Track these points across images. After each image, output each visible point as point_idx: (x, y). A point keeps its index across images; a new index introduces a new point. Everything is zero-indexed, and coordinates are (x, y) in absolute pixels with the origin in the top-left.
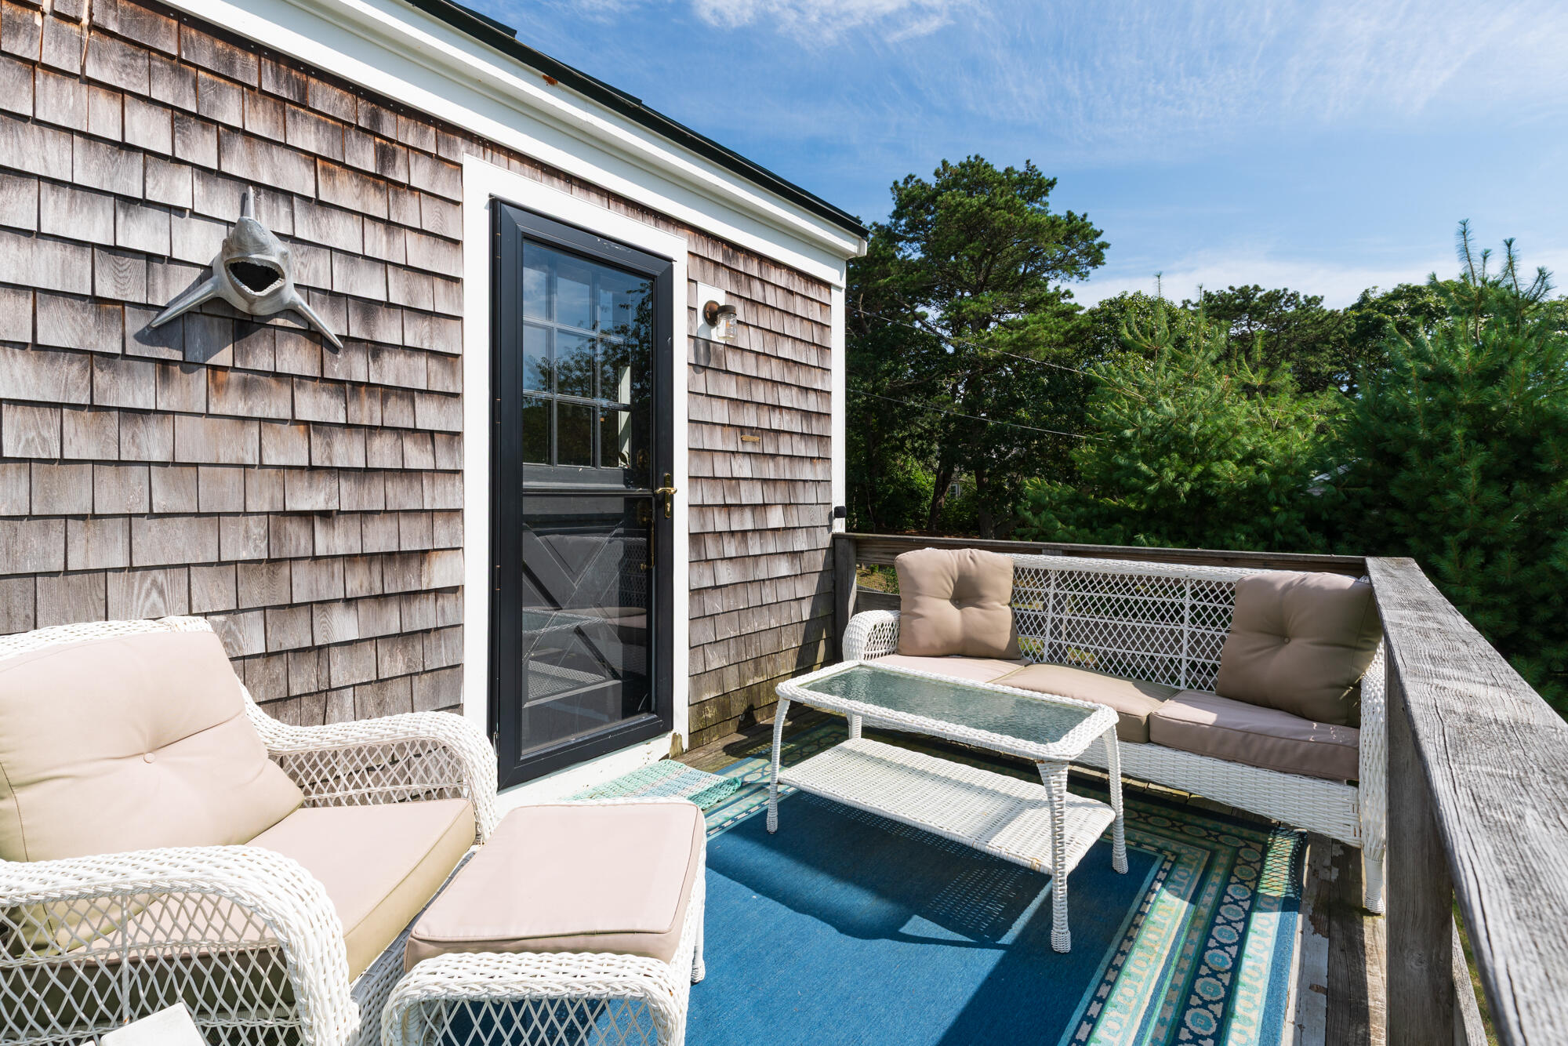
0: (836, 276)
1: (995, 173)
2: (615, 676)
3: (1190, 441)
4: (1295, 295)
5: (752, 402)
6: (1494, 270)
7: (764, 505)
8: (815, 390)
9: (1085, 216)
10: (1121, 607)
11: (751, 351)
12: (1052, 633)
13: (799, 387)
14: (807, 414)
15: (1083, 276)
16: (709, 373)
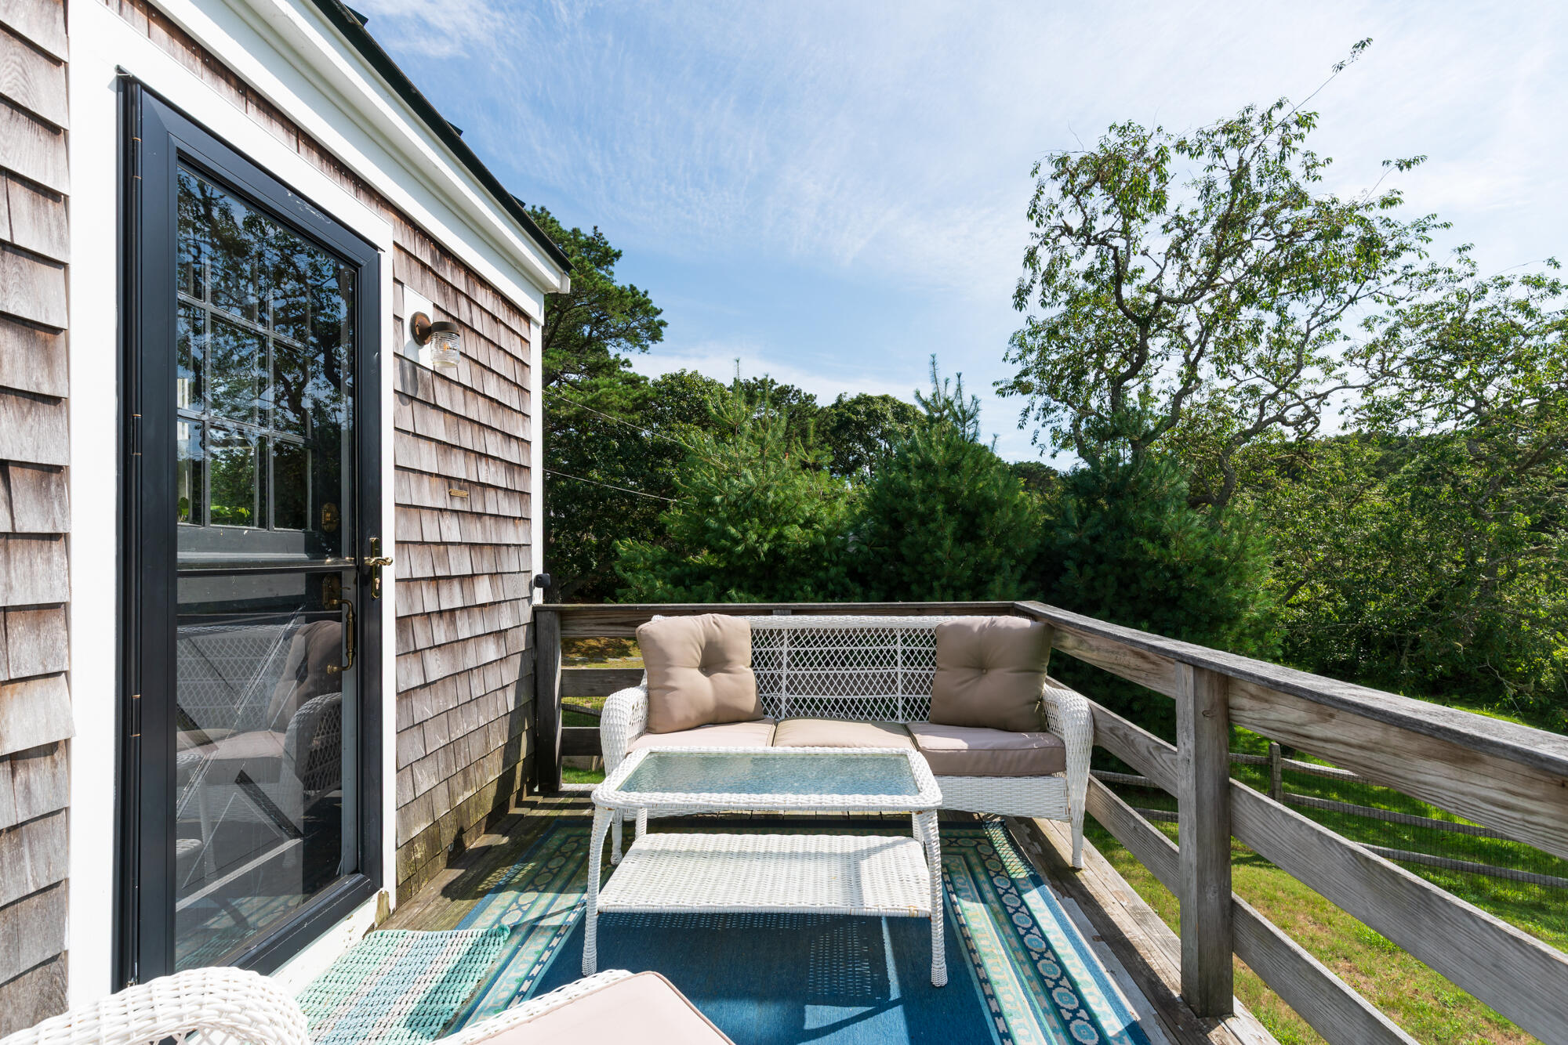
0: (535, 308)
1: (561, 231)
2: (296, 834)
3: (766, 506)
4: (799, 391)
5: (460, 448)
6: (951, 393)
7: (473, 576)
8: (517, 438)
9: (646, 292)
10: (847, 658)
11: (459, 384)
12: (788, 689)
13: (503, 433)
14: (510, 466)
15: (644, 348)
16: (416, 405)
